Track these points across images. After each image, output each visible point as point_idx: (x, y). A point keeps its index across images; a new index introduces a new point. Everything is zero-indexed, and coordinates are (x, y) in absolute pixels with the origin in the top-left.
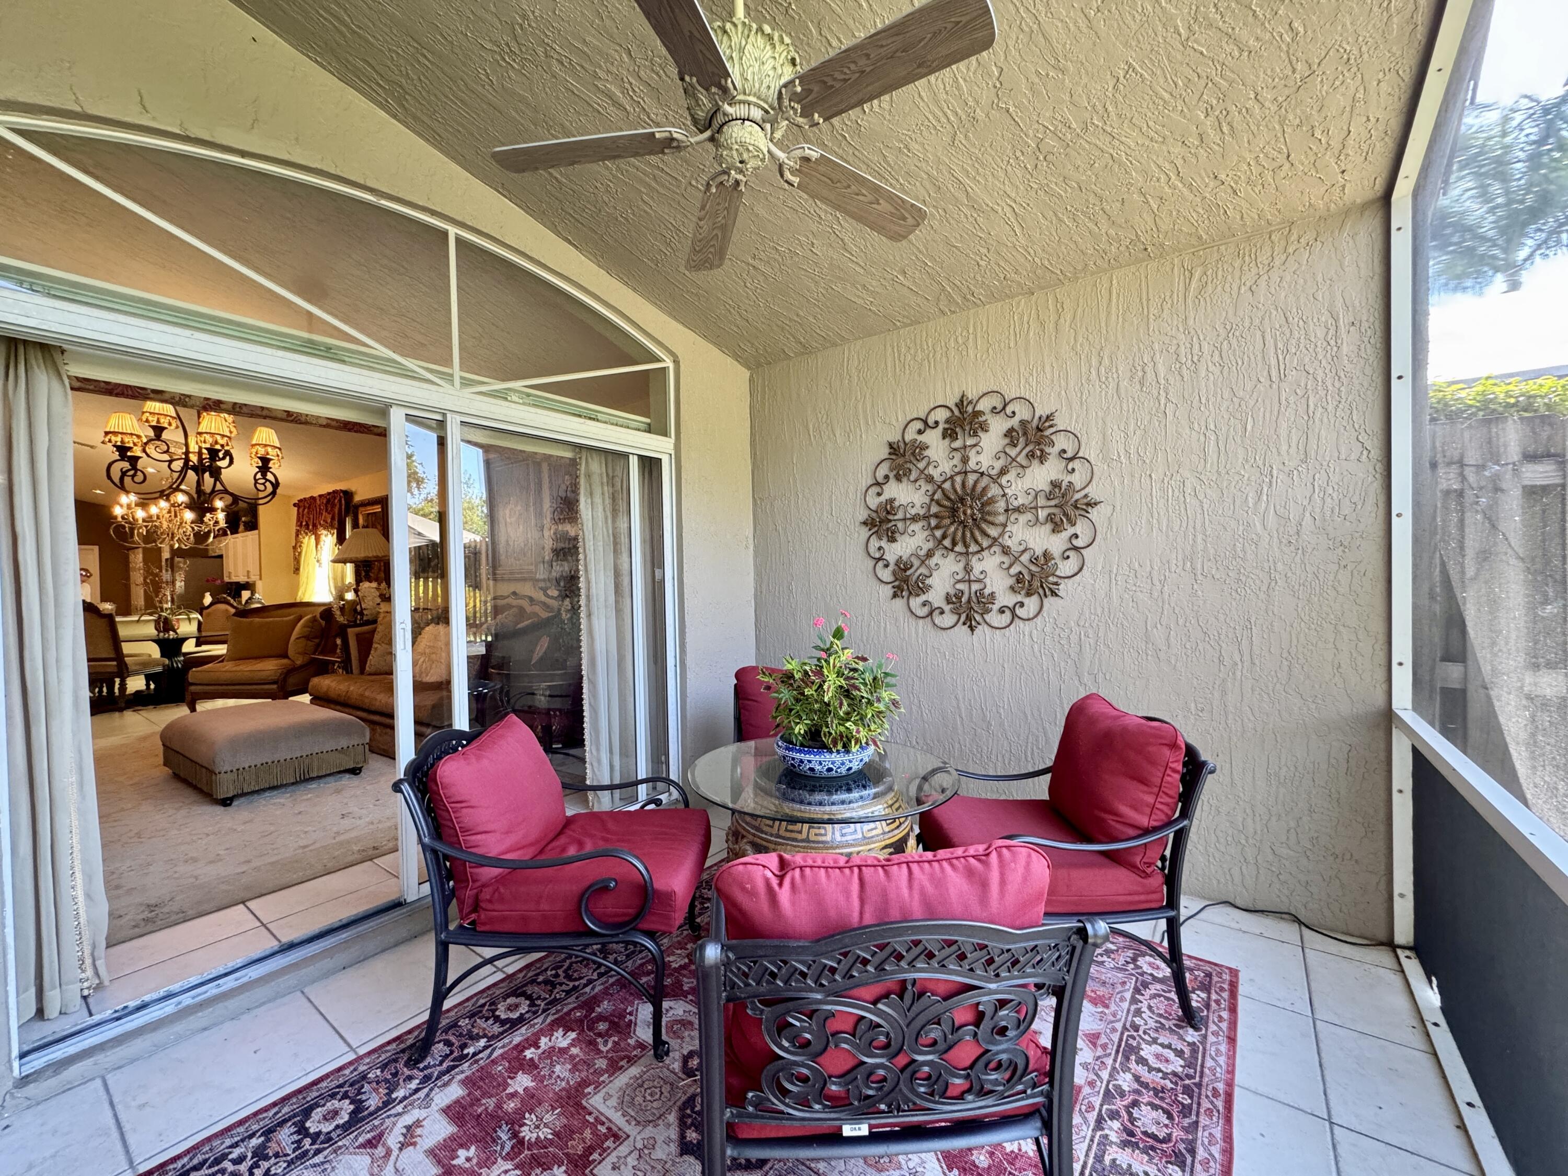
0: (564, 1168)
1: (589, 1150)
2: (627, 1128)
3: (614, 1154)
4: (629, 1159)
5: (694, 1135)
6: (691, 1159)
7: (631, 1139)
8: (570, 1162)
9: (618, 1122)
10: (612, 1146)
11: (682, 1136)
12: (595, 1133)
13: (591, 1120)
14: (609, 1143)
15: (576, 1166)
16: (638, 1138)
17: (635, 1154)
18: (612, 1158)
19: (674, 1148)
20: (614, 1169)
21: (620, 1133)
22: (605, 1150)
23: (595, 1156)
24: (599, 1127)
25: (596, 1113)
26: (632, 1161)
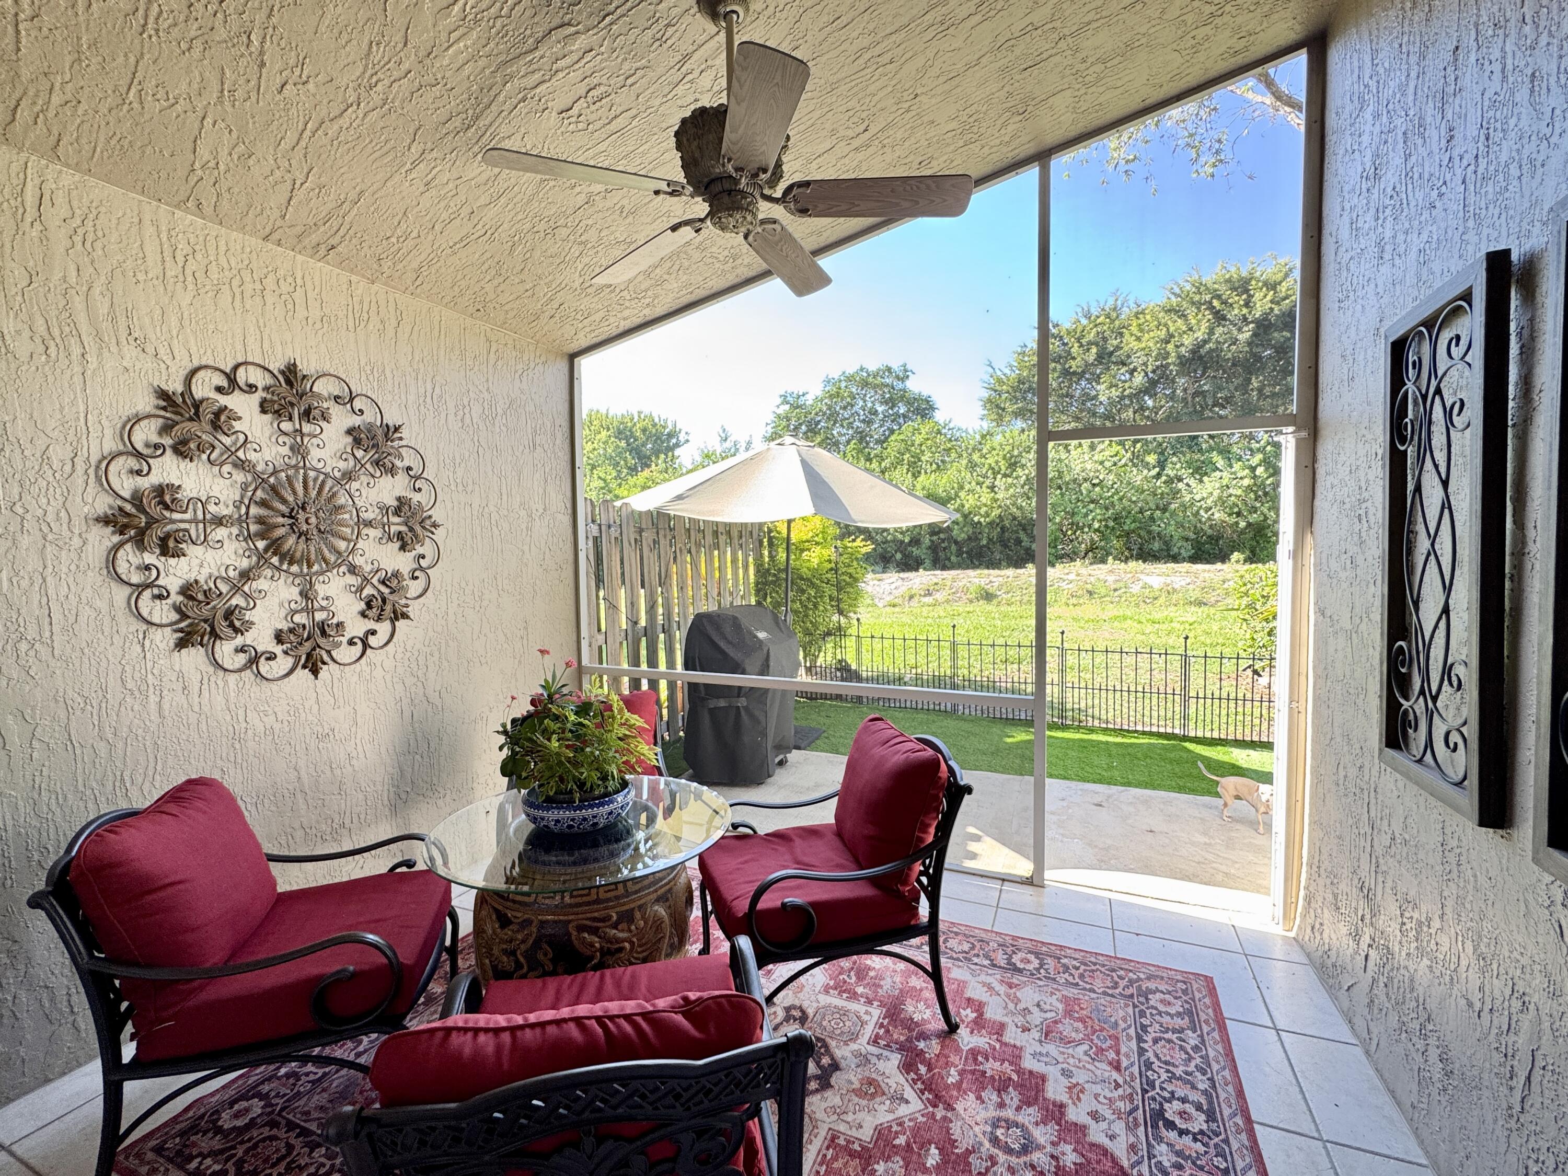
0: (876, 1166)
1: (852, 1154)
2: (823, 1133)
3: (849, 1133)
4: (849, 1119)
5: (812, 1084)
6: (833, 1081)
7: (832, 1126)
8: (869, 1165)
9: (819, 1144)
10: (842, 1137)
11: (817, 1091)
12: (835, 1158)
13: (824, 1167)
14: (842, 1141)
15: (870, 1157)
16: (828, 1120)
17: (844, 1117)
18: (854, 1133)
19: (828, 1093)
20: (861, 1127)
21: (829, 1137)
22: (848, 1142)
23: (856, 1147)
24: (829, 1157)
25: (816, 1167)
26: (850, 1117)
